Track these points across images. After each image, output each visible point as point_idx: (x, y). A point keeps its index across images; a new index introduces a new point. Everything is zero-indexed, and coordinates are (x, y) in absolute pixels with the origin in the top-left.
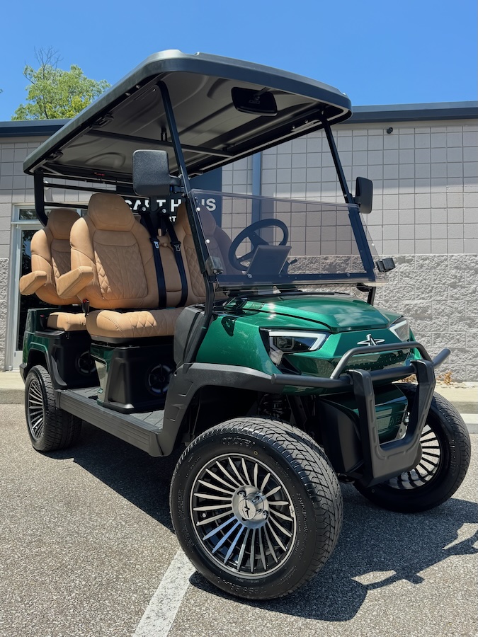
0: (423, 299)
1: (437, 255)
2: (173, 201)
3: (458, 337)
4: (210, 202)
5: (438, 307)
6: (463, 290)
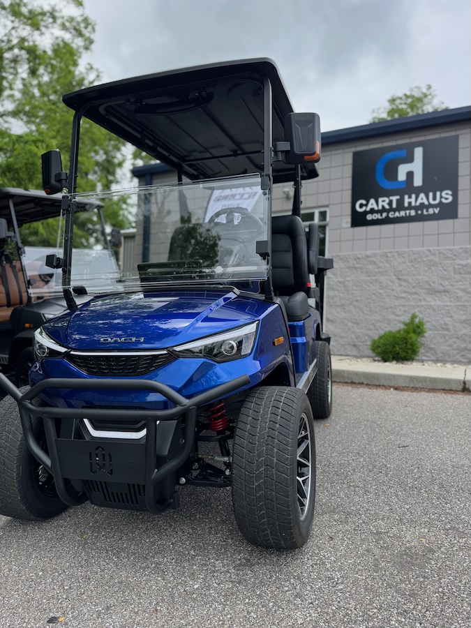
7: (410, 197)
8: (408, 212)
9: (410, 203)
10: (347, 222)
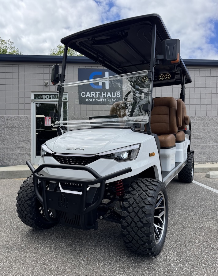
0: (199, 132)
1: (203, 116)
2: (103, 93)
3: (211, 146)
4: (118, 94)
5: (204, 135)
6: (212, 129)
7: (104, 94)
8: (103, 100)
9: (104, 96)
10: (77, 101)
